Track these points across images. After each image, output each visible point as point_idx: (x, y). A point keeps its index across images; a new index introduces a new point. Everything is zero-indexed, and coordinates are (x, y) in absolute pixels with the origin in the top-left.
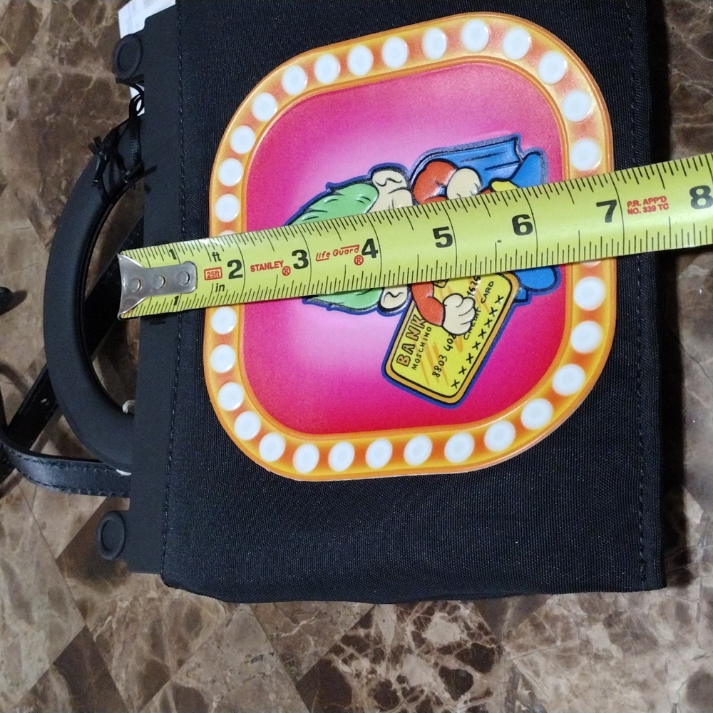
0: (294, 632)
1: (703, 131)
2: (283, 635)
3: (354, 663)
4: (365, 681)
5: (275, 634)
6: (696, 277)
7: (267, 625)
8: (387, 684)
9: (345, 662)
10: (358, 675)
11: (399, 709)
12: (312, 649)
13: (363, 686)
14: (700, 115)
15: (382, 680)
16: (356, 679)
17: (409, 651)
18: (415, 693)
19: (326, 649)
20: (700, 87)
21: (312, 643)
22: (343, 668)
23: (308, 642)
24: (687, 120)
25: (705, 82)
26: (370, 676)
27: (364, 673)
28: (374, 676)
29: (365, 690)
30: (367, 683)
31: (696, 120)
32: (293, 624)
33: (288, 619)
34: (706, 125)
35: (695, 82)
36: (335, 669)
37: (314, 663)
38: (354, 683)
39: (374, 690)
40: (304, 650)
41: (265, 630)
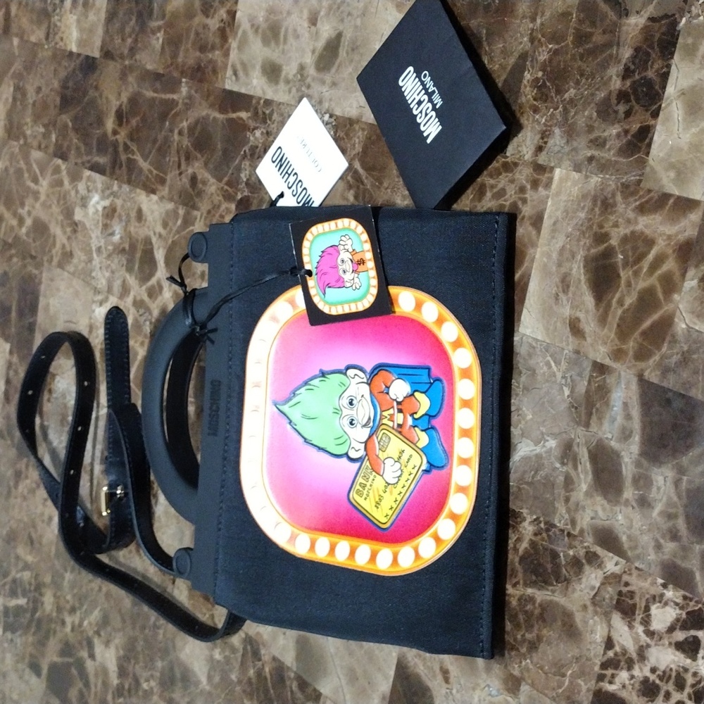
0: (567, 683)
1: (647, 202)
2: (560, 691)
3: (617, 680)
4: (631, 687)
5: (554, 694)
6: (692, 288)
7: (546, 692)
8: (646, 680)
9: (611, 683)
10: (624, 686)
11: (662, 693)
12: (584, 688)
13: (631, 692)
14: (641, 193)
15: (641, 679)
16: (624, 690)
17: (648, 646)
18: (667, 675)
19: (593, 682)
20: (632, 178)
21: (582, 683)
22: (611, 688)
23: (580, 686)
24: (636, 201)
25: (634, 174)
26: (632, 682)
27: (627, 682)
28: (634, 680)
29: (634, 694)
30: (632, 689)
31: (641, 197)
32: (564, 679)
33: (558, 678)
34: (647, 197)
35: (628, 176)
36: (607, 693)
37: (591, 698)
38: (624, 694)
39: (639, 690)
40: (579, 692)
41: (546, 695)
